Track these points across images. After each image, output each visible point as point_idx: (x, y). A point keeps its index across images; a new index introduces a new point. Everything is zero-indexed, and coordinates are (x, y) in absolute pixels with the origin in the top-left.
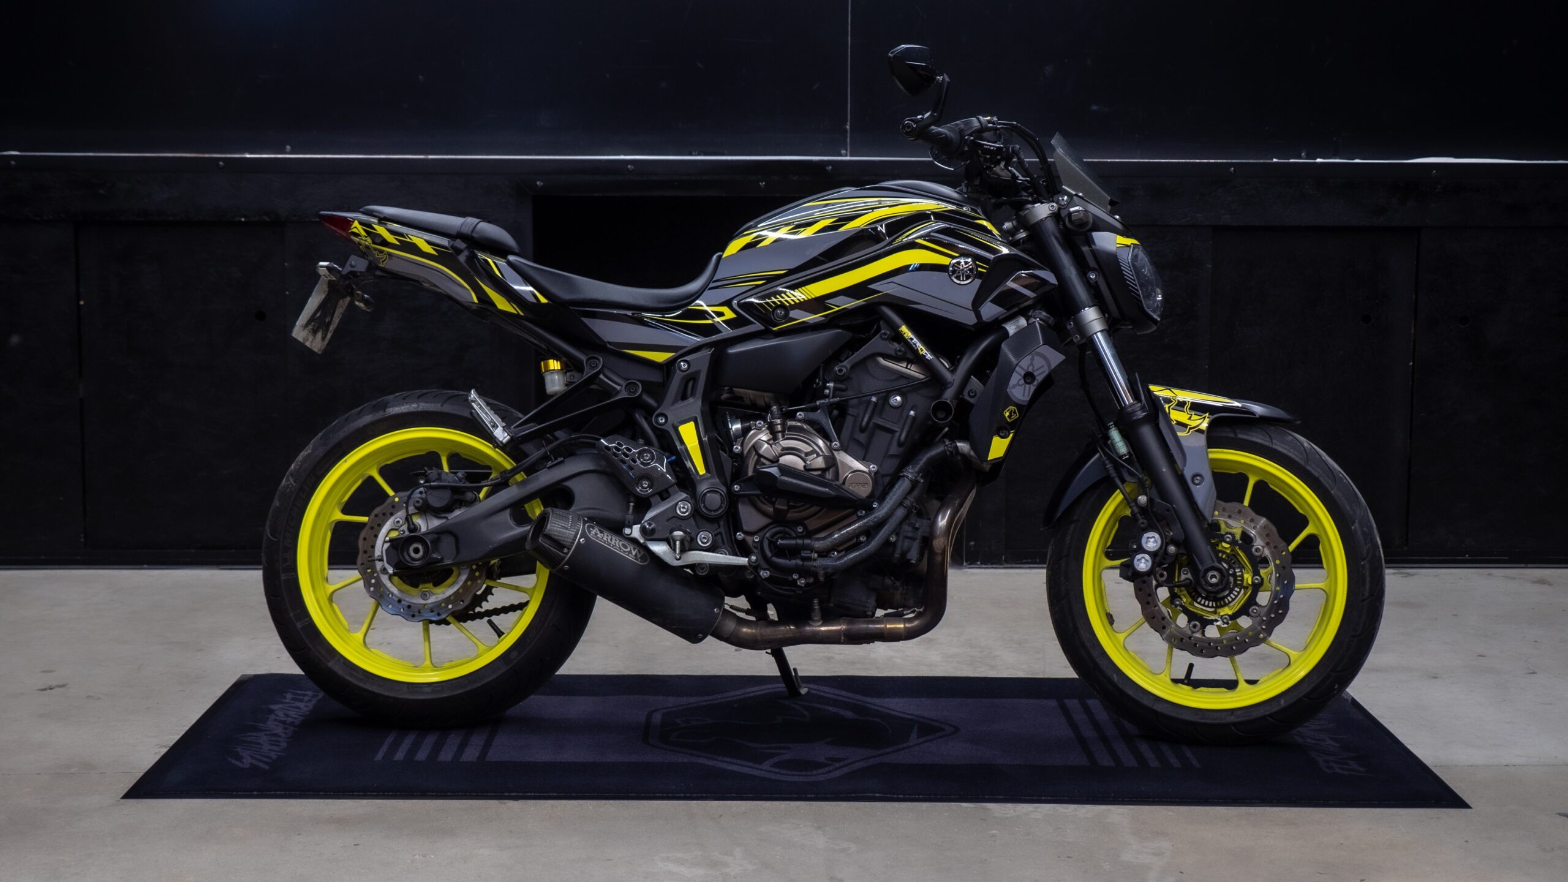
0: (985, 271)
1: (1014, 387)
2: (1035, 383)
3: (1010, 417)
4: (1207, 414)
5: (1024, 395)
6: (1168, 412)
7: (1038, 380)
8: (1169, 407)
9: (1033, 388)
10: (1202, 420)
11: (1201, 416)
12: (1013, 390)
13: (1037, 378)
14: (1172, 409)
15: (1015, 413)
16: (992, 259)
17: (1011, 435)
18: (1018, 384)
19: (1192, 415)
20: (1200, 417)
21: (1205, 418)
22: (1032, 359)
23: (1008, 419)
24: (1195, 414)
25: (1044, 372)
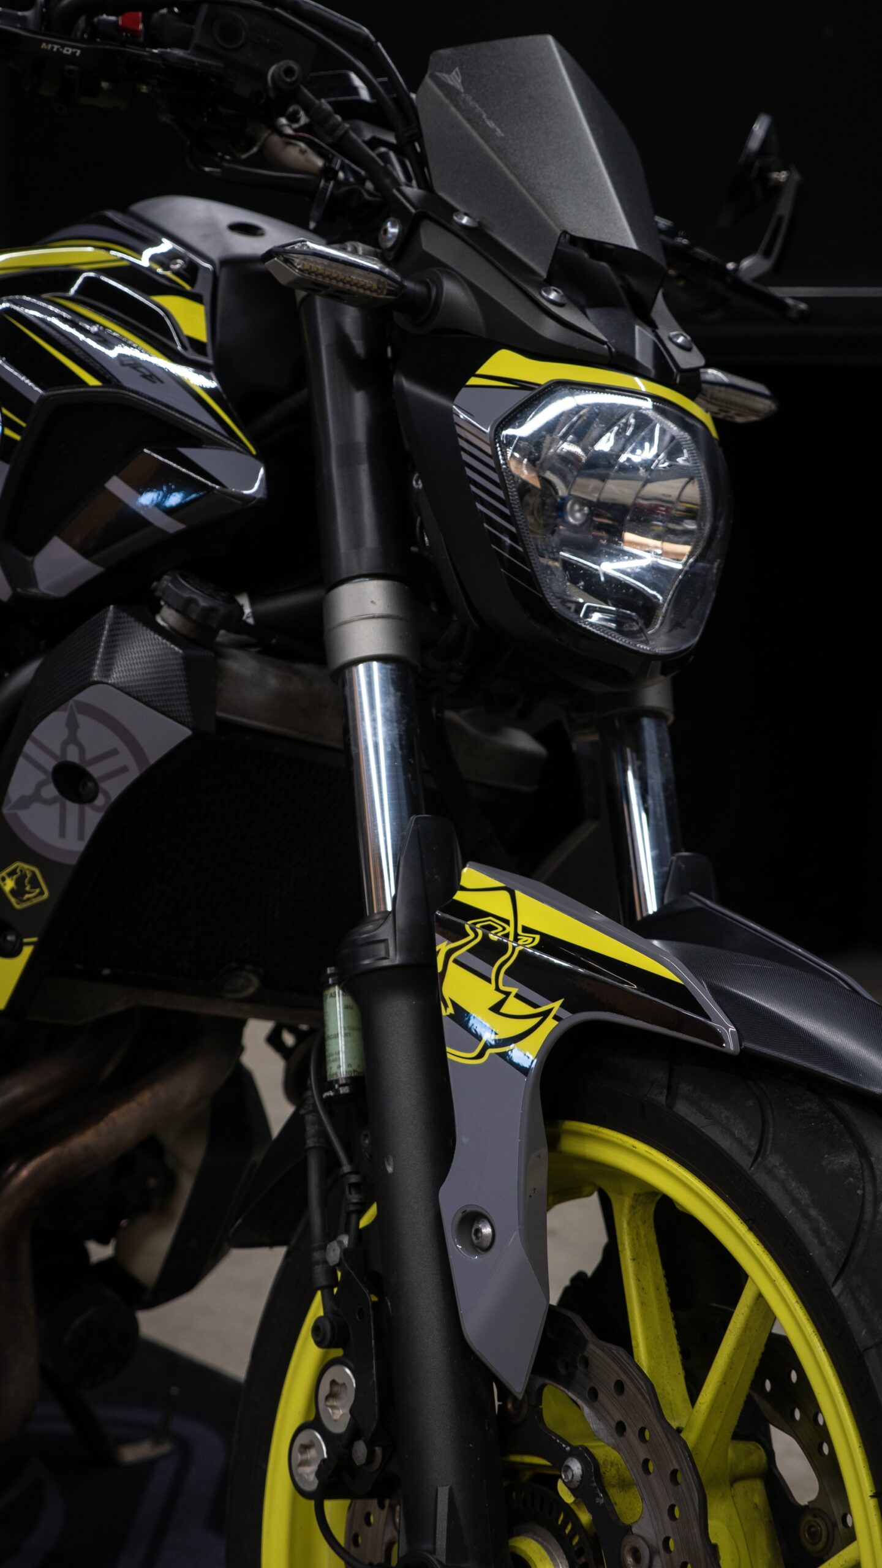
0: (17, 437)
1: (25, 802)
2: (100, 801)
3: (18, 892)
4: (556, 1005)
5: (62, 834)
6: (440, 969)
7: (107, 795)
8: (450, 953)
9: (93, 817)
10: (536, 1020)
11: (535, 1006)
12: (22, 814)
13: (103, 785)
14: (456, 961)
15: (35, 883)
16: (35, 400)
17: (27, 951)
18: (36, 797)
19: (508, 994)
20: (531, 1010)
21: (545, 1014)
22: (72, 725)
23: (13, 900)
24: (517, 996)
25: (124, 770)
